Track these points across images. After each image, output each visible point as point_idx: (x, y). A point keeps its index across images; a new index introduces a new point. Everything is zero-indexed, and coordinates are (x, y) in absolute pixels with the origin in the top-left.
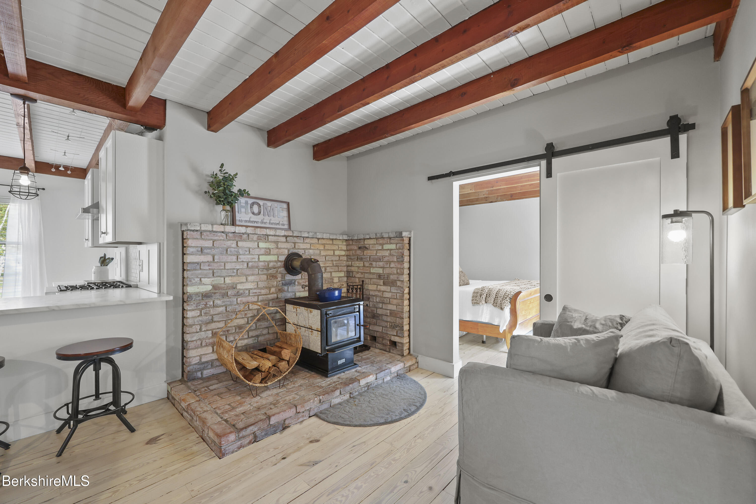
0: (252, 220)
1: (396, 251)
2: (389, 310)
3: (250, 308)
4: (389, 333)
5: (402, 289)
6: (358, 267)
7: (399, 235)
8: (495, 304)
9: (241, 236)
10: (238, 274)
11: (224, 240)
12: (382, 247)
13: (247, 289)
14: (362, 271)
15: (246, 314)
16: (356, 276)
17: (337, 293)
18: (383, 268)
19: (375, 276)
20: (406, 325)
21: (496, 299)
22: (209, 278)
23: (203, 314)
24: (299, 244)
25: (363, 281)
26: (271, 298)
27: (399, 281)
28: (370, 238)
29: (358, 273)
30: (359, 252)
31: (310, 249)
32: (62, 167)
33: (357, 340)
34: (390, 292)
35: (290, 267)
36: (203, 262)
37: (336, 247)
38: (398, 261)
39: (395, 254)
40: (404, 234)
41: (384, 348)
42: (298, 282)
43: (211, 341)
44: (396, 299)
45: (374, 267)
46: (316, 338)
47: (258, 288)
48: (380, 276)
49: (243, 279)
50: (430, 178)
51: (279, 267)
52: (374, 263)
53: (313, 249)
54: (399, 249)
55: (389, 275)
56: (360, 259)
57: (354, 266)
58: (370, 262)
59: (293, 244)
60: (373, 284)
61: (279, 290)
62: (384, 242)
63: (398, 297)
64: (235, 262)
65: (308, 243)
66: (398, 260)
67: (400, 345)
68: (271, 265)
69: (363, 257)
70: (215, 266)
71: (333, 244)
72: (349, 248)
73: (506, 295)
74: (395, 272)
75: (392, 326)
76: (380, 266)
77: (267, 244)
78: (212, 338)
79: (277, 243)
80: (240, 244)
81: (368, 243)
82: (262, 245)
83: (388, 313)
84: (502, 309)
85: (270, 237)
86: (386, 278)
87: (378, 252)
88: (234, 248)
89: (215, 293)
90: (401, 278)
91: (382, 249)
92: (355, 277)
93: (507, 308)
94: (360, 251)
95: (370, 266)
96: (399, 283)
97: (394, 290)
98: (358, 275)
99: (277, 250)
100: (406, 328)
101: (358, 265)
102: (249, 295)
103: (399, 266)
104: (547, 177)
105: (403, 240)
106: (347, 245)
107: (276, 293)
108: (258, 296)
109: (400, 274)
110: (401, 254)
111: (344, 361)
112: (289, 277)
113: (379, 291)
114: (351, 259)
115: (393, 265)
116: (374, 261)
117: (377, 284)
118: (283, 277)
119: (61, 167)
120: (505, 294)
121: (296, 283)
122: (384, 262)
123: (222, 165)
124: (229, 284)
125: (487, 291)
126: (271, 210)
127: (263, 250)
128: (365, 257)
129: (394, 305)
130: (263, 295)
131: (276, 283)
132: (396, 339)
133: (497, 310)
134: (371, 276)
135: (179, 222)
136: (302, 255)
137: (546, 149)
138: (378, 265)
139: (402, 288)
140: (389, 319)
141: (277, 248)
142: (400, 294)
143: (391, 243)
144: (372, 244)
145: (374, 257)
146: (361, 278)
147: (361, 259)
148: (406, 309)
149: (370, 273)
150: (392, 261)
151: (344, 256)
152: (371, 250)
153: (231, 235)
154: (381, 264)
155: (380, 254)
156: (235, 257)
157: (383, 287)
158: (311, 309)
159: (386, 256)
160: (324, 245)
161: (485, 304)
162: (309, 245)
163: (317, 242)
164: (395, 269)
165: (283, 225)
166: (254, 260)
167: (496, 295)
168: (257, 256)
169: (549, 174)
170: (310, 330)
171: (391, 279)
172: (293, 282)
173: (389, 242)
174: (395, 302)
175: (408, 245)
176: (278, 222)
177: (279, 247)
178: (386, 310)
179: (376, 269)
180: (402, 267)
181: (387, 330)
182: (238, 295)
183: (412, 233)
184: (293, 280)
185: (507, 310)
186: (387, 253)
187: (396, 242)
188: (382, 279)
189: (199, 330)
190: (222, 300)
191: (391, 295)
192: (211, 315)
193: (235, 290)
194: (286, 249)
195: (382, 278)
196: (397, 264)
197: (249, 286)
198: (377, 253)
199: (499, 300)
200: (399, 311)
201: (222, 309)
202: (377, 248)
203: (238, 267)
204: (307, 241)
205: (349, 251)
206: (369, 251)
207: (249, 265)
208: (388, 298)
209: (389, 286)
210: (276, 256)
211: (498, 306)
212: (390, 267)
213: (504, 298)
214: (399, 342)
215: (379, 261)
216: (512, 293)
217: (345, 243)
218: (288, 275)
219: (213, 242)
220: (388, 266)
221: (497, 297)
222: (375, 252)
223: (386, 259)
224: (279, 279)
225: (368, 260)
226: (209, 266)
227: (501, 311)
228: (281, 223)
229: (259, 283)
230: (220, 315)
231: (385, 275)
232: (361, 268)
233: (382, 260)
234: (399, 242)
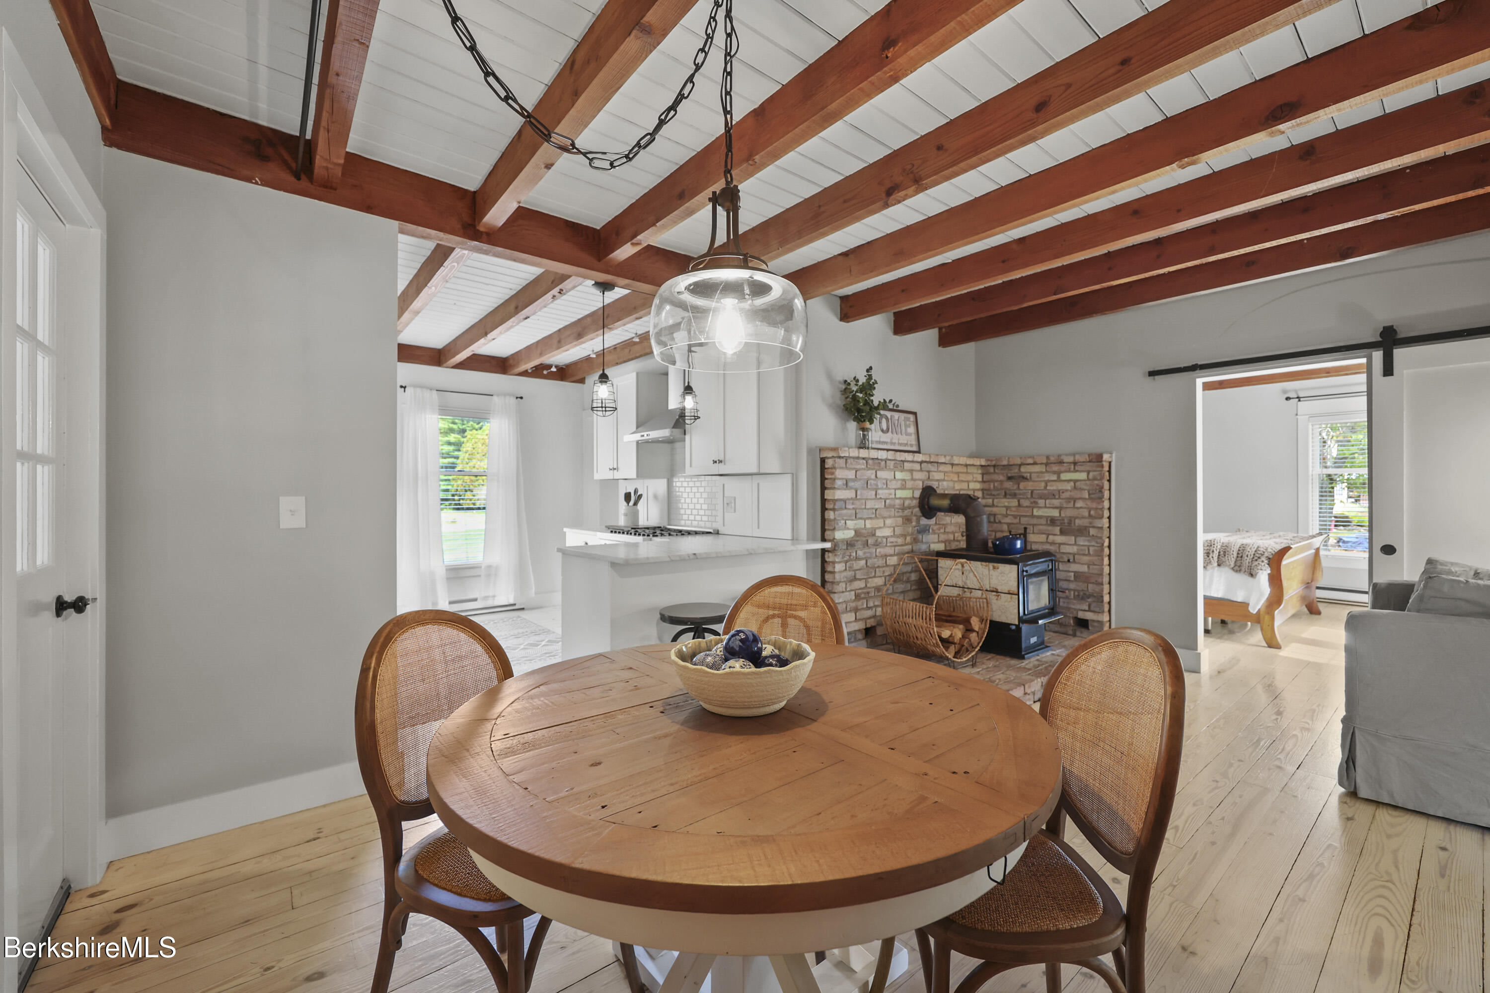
0: (882, 440)
1: (1088, 482)
2: (1072, 572)
3: (888, 564)
4: (1073, 607)
5: (1099, 541)
6: (1007, 508)
7: (1099, 458)
8: (1237, 568)
9: (880, 463)
10: (878, 516)
11: (864, 469)
12: (1059, 477)
13: (884, 537)
14: (1016, 513)
15: (884, 572)
16: (1003, 521)
17: (1019, 544)
18: (1060, 508)
19: (1043, 521)
20: (1106, 594)
21: (1238, 559)
22: (852, 520)
23: (847, 569)
24: (934, 473)
25: (1025, 529)
26: (906, 551)
27: (1094, 527)
28: (1035, 463)
29: (1006, 516)
30: (1009, 485)
31: (944, 480)
32: (554, 367)
33: (1049, 613)
34: (1075, 544)
35: (926, 507)
36: (848, 499)
37: (970, 478)
38: (1090, 499)
39: (1085, 487)
40: (1106, 457)
41: (1062, 630)
42: (933, 530)
43: (853, 605)
44: (1089, 554)
45: (1040, 508)
46: (1006, 603)
47: (894, 536)
48: (1053, 521)
49: (880, 523)
50: (1152, 374)
51: (914, 507)
52: (1041, 502)
53: (947, 481)
54: (1095, 479)
55: (1071, 520)
56: (1010, 495)
57: (997, 506)
58: (1032, 500)
59: (927, 474)
60: (1037, 534)
61: (915, 539)
62: (1063, 469)
63: (1091, 552)
64: (874, 499)
65: (942, 472)
66: (1092, 496)
67: (1096, 624)
68: (907, 503)
69: (1017, 492)
70: (858, 504)
71: (967, 473)
72: (986, 478)
73: (1259, 552)
74: (1086, 514)
75: (1078, 595)
76: (1053, 505)
77: (903, 473)
78: (854, 601)
79: (911, 471)
80: (880, 474)
81: (1029, 471)
82: (899, 475)
83: (1071, 576)
84: (1252, 575)
85: (906, 464)
86: (1066, 524)
87: (1049, 484)
88: (874, 480)
89: (857, 541)
90: (1098, 523)
91: (1059, 480)
92: (1000, 522)
93: (1262, 573)
94: (1011, 483)
95: (1034, 505)
96: (1092, 531)
97: (1082, 541)
98: (1008, 520)
99: (912, 482)
100: (1106, 599)
101: (1006, 504)
102: (886, 546)
103: (1094, 505)
104: (1385, 375)
105: (1102, 466)
106: (983, 474)
107: (911, 544)
108: (895, 546)
109: (1095, 518)
110: (1098, 488)
111: (1036, 640)
112: (924, 521)
113: (1053, 543)
114: (991, 495)
115: (1079, 504)
116: (1041, 498)
117: (1047, 532)
118: (918, 521)
119: (552, 367)
120: (1256, 551)
121: (931, 530)
122: (1062, 499)
123: (871, 368)
124: (869, 528)
125: (1219, 547)
126: (899, 425)
127: (900, 482)
128: (1021, 492)
129: (1083, 564)
130: (899, 546)
131: (911, 529)
132: (1089, 616)
133: (1241, 578)
134: (1035, 521)
135: (816, 447)
136: (937, 489)
137: (1381, 335)
138: (1050, 504)
139: (1101, 538)
140: (1072, 586)
141: (912, 479)
142: (1096, 548)
143: (1077, 471)
144: (1037, 472)
145: (1040, 491)
146: (1013, 524)
147: (1014, 495)
148: (1106, 570)
149: (1033, 516)
150: (1080, 498)
151: (978, 490)
152: (1034, 481)
153: (870, 462)
154: (1056, 502)
155: (1052, 487)
156: (874, 493)
157: (1059, 537)
158: (996, 565)
159: (1067, 490)
160: (958, 473)
161: (1216, 568)
162: (943, 474)
163: (951, 469)
164: (1085, 510)
165: (912, 445)
166: (891, 497)
167: (1238, 554)
168: (894, 491)
169: (1388, 370)
170: (995, 593)
171: (1077, 524)
172: (928, 528)
173: (1072, 469)
174: (1086, 559)
175: (1107, 474)
176: (906, 442)
177: (914, 477)
178: (1066, 573)
179: (1046, 510)
180: (1100, 507)
181: (1068, 603)
182: (877, 544)
183: (1114, 455)
184: (927, 525)
185: (1264, 575)
186: (1069, 486)
187: (1088, 468)
188: (1058, 526)
189: (844, 590)
190: (863, 551)
191: (1077, 549)
192: (853, 571)
193: (874, 537)
194: (920, 480)
195: (1059, 524)
196: (1089, 503)
197: (887, 532)
198: (1046, 486)
199: (1247, 561)
200: (1093, 574)
201: (863, 562)
202: (1046, 479)
203: (876, 507)
204: (942, 468)
205: (987, 484)
206: (1030, 483)
207: (887, 504)
208: (1070, 554)
209: (1074, 535)
210: (911, 491)
211: (1243, 570)
212: (1074, 507)
213: (1256, 558)
214: (1093, 621)
215: (1052, 499)
216: (1269, 550)
217: (980, 471)
218: (923, 518)
219: (856, 472)
220: (1071, 505)
221: (1240, 556)
222: (1043, 484)
223: (1067, 495)
224: (914, 524)
225: (1029, 496)
226: (853, 504)
227: (1250, 579)
228: (909, 443)
229: (896, 528)
230: (862, 571)
231: (1063, 520)
232: (1013, 509)
233: (1057, 497)
234: (1094, 469)
